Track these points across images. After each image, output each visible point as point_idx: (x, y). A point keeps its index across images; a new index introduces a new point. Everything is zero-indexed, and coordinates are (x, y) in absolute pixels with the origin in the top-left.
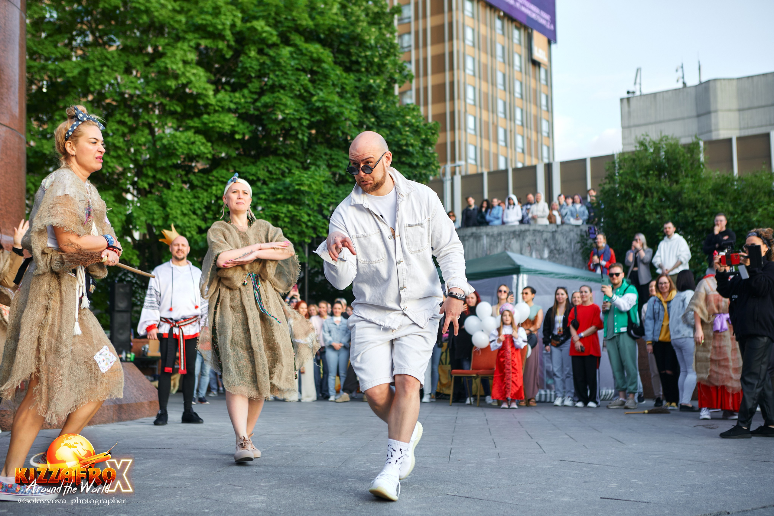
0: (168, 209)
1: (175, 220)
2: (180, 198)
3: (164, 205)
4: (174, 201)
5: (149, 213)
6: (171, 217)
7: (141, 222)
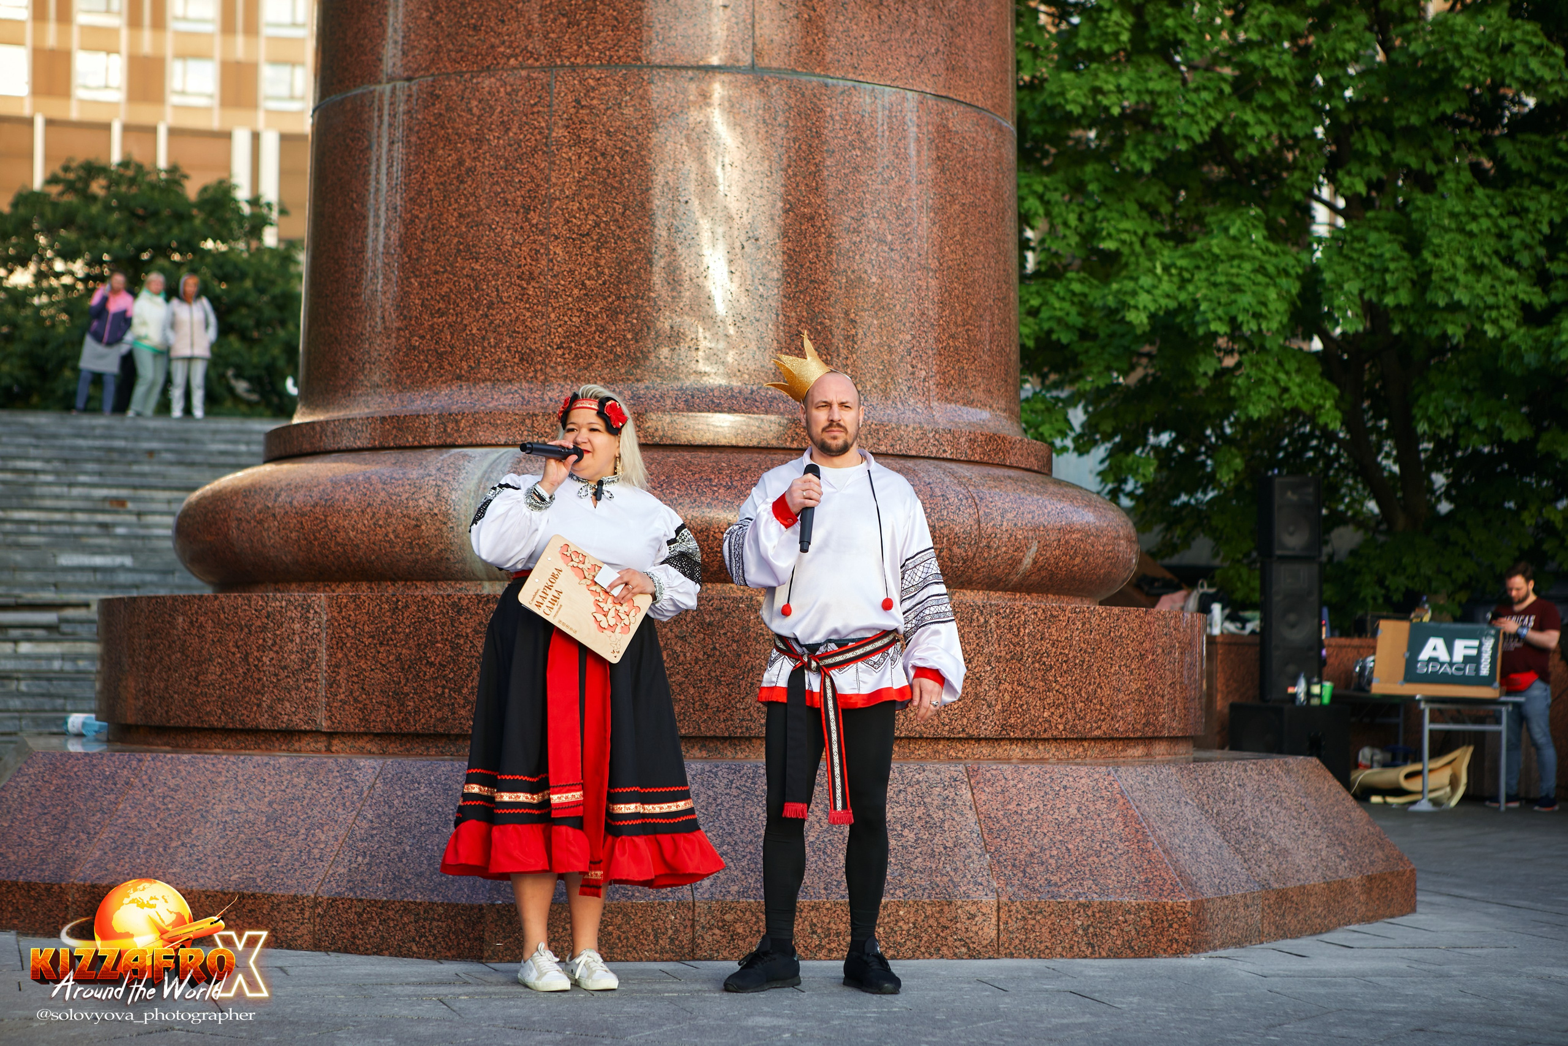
0: (1427, 255)
1: (1451, 286)
2: (1464, 219)
3: (1414, 244)
4: (1447, 230)
5: (1370, 268)
6: (1435, 277)
7: (1347, 295)
